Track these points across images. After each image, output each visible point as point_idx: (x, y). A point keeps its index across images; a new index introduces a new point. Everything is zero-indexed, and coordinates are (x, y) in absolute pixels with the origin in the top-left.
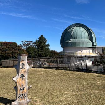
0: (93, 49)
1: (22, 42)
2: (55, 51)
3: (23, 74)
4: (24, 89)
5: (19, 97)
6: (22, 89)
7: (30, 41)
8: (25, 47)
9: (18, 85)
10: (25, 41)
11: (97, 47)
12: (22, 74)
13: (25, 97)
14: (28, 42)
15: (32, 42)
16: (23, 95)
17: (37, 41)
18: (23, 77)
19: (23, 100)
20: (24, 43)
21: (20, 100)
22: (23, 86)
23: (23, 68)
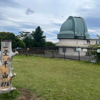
0: (87, 41)
2: (51, 42)
3: (6, 61)
4: (7, 77)
7: (27, 32)
8: (22, 38)
10: (22, 32)
13: (8, 85)
14: (25, 32)
15: (29, 33)
16: (6, 83)
17: (33, 32)
18: (6, 65)
19: (6, 88)
20: (22, 34)
21: (3, 88)
22: (6, 74)
23: (6, 55)
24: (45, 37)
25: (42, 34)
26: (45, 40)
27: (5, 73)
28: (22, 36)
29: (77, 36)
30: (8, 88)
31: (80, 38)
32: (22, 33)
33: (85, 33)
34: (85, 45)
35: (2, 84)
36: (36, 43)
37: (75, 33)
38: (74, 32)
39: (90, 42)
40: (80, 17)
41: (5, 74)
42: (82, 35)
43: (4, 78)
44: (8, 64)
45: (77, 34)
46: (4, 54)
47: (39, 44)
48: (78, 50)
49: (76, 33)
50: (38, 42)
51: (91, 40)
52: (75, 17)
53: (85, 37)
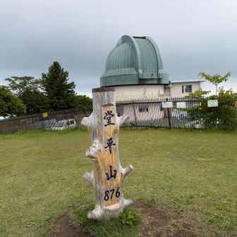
0: (165, 88)
1: (6, 80)
2: (85, 96)
3: (111, 139)
4: (115, 176)
5: (107, 198)
6: (112, 176)
7: (26, 78)
8: (15, 92)
9: (102, 167)
10: (14, 77)
11: (172, 83)
12: (109, 138)
13: (118, 194)
14: (20, 79)
15: (30, 78)
16: (114, 190)
17: (44, 76)
18: (112, 146)
19: (115, 203)
20: (13, 82)
21: (109, 205)
22: (113, 169)
23: (109, 123)
24: (72, 85)
25: (64, 79)
26: (73, 92)
27: (111, 167)
28: (14, 88)
29: (145, 79)
30: (118, 202)
31: (149, 83)
32: (13, 79)
33: (160, 71)
34: (161, 96)
35: (107, 195)
36: (55, 100)
37: (138, 72)
38: (137, 69)
39: (170, 88)
40: (144, 38)
41: (111, 170)
42: (152, 75)
43: (108, 179)
44: (114, 145)
45: (142, 75)
46: (105, 122)
47: (62, 101)
48: (166, 107)
49: (140, 71)
50: (59, 99)
51: (171, 86)
52: (134, 37)
53: (159, 79)
